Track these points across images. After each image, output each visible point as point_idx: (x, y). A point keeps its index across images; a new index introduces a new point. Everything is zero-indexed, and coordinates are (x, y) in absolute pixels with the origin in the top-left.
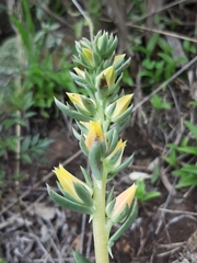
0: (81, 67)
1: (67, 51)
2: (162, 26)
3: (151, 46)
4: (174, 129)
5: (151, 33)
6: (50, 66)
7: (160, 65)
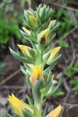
0: (28, 28)
1: (15, 14)
2: (65, 4)
3: (59, 14)
4: (70, 58)
5: (60, 7)
6: (7, 21)
7: (63, 24)
